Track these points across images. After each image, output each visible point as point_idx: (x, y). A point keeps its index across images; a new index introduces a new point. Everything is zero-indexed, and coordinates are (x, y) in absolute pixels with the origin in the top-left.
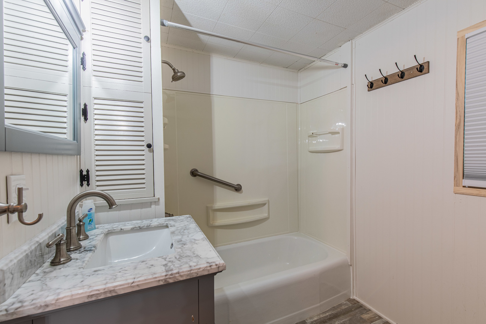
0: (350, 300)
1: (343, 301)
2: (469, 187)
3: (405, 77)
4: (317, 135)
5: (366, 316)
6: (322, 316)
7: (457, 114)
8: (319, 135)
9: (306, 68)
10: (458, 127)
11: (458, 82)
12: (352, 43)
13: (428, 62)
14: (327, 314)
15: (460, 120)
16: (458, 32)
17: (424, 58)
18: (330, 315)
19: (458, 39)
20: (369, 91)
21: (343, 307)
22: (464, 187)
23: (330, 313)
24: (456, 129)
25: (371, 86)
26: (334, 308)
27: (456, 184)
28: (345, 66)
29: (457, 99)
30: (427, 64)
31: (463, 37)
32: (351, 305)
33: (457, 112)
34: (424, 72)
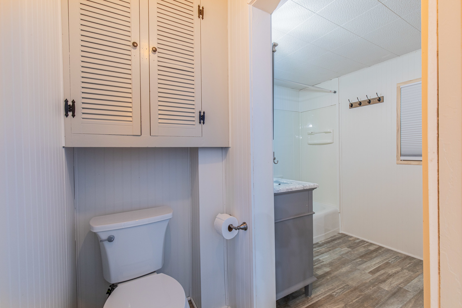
0: (339, 233)
1: (336, 234)
2: (403, 160)
3: (371, 103)
4: (315, 133)
5: (350, 239)
6: (326, 240)
7: (397, 124)
8: (316, 133)
9: (305, 89)
10: (398, 131)
11: (397, 109)
12: (339, 79)
13: (383, 97)
14: (329, 239)
15: (399, 127)
16: (397, 84)
17: (381, 94)
18: (331, 240)
19: (397, 87)
20: (350, 108)
21: (337, 236)
22: (401, 160)
23: (330, 239)
24: (397, 132)
25: (351, 106)
26: (332, 237)
27: (398, 160)
28: (335, 92)
29: (397, 117)
30: (382, 98)
31: (399, 87)
32: (341, 235)
33: (397, 123)
34: (381, 101)
